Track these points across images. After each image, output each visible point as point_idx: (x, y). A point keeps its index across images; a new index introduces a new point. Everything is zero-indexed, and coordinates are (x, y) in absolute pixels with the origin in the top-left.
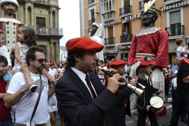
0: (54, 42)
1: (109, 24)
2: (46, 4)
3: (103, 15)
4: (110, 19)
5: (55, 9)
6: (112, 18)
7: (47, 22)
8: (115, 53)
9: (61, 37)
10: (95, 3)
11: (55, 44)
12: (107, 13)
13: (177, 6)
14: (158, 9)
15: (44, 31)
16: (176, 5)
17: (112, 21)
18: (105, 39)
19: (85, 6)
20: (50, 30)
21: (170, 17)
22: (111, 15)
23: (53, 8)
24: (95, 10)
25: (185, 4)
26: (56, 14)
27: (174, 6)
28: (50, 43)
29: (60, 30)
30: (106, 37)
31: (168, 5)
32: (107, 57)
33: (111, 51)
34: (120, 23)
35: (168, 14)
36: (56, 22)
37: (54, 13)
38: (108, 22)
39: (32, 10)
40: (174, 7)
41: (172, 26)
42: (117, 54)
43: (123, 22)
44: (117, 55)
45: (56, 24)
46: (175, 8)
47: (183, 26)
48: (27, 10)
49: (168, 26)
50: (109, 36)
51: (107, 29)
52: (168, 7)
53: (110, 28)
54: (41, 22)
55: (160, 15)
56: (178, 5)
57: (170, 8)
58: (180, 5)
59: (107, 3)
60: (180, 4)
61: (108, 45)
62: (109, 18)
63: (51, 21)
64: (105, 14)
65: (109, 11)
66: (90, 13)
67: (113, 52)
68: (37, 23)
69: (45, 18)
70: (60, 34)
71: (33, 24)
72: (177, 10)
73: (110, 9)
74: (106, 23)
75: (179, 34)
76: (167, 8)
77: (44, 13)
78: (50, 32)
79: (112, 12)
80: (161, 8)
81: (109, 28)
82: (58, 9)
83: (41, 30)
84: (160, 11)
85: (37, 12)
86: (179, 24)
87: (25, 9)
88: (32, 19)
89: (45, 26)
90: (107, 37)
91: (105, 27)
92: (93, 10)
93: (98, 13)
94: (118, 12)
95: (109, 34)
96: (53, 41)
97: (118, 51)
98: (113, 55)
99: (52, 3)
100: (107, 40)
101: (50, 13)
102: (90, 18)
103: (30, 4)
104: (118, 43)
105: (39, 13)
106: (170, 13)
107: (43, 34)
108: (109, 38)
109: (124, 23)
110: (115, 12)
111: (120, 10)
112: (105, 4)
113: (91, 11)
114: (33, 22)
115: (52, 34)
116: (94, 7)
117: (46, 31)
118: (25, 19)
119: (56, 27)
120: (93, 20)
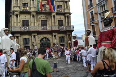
0: (69, 34)
2: (63, 12)
3: (99, 14)
5: (68, 14)
7: (64, 23)
9: (73, 30)
10: (93, 7)
11: (69, 35)
12: (102, 12)
19: (86, 11)
20: (66, 27)
23: (67, 14)
24: (94, 12)
28: (67, 35)
29: (72, 26)
34: (113, 17)
37: (68, 17)
39: (55, 17)
43: (115, 17)
45: (69, 23)
48: (52, 17)
54: (61, 23)
59: (102, 6)
63: (67, 22)
64: (101, 13)
65: (104, 10)
66: (90, 14)
68: (58, 24)
69: (63, 21)
71: (56, 25)
74: (102, 19)
77: (62, 18)
78: (66, 28)
79: (106, 11)
82: (70, 14)
83: (61, 27)
85: (58, 18)
87: (51, 17)
88: (56, 22)
89: (63, 25)
91: (102, 21)
93: (96, 13)
96: (68, 34)
99: (66, 11)
101: (65, 17)
102: (91, 17)
103: (54, 14)
105: (59, 18)
107: (62, 30)
110: (108, 11)
111: (112, 9)
112: (100, 7)
113: (91, 12)
114: (56, 23)
115: (67, 30)
116: (93, 10)
117: (64, 28)
118: (52, 23)
119: (69, 25)
120: (93, 18)
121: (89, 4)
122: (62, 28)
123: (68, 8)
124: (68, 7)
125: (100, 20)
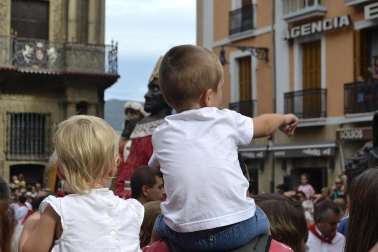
0: (79, 99)
1: (304, 30)
4: (308, 9)
6: (316, 6)
8: (323, 158)
9: (112, 79)
15: (40, 56)
17: (317, 19)
18: (289, 96)
20: (64, 51)
28: (65, 105)
29: (107, 50)
30: (292, 84)
32: (292, 171)
33: (311, 149)
34: (348, 28)
36: (92, 16)
38: (300, 23)
42: (331, 160)
43: (359, 25)
44: (333, 167)
45: (92, 28)
50: (305, 83)
51: (297, 50)
53: (310, 49)
54: (30, 18)
63: (73, 13)
67: (317, 153)
68: (14, 24)
70: (107, 69)
74: (294, 25)
78: (64, 60)
83: (27, 51)
89: (45, 36)
90: (298, 86)
91: (291, 42)
96: (74, 97)
97: (336, 150)
98: (320, 165)
100: (298, 101)
104: (336, 115)
107: (36, 69)
108: (305, 92)
109: (364, 31)
115: (71, 69)
117: (48, 57)
119: (91, 39)
120: (247, 9)
122: (33, 55)
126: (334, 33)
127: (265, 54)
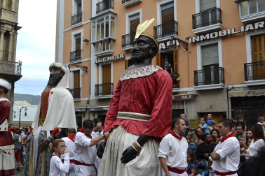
1: (104, 60)
3: (94, 44)
4: (106, 51)
5: (10, 27)
6: (109, 50)
9: (18, 77)
10: (83, 23)
12: (101, 42)
13: (212, 37)
14: (184, 40)
16: (211, 34)
17: (110, 55)
18: (97, 86)
19: (65, 28)
21: (203, 54)
22: (108, 45)
23: (6, 26)
24: (82, 36)
25: (225, 34)
26: (11, 37)
27: (207, 36)
30: (98, 81)
31: (199, 34)
32: (98, 117)
33: (106, 107)
34: (123, 59)
35: (198, 48)
36: (10, 50)
37: (7, 34)
38: (102, 57)
40: (208, 38)
41: (206, 68)
43: (128, 58)
45: (10, 55)
46: (210, 39)
47: (223, 69)
49: (199, 68)
50: (103, 81)
51: (100, 68)
52: (198, 37)
53: (106, 67)
55: (187, 50)
56: (214, 35)
57: (202, 39)
58: (216, 36)
59: (102, 25)
60: (216, 33)
61: (101, 97)
62: (104, 50)
64: (98, 43)
65: (105, 38)
66: (73, 40)
70: (16, 73)
72: (212, 42)
73: (107, 35)
74: (99, 57)
75: (217, 81)
76: (198, 40)
79: (110, 40)
80: (188, 39)
81: (104, 67)
82: (16, 28)
84: (187, 44)
86: (216, 65)
90: (100, 82)
91: (98, 64)
92: (80, 34)
93: (86, 41)
94: (119, 41)
95: (103, 77)
99: (6, 16)
100: (100, 88)
102: (73, 49)
106: (202, 47)
108: (103, 84)
110: (114, 41)
111: (124, 37)
112: (98, 26)
113: (75, 36)
116: (81, 31)
119: (9, 59)
120: (78, 51)
121: (74, 11)
123: (13, 10)
124: (13, 6)
125: (93, 59)
126: (117, 61)
127: (86, 69)
